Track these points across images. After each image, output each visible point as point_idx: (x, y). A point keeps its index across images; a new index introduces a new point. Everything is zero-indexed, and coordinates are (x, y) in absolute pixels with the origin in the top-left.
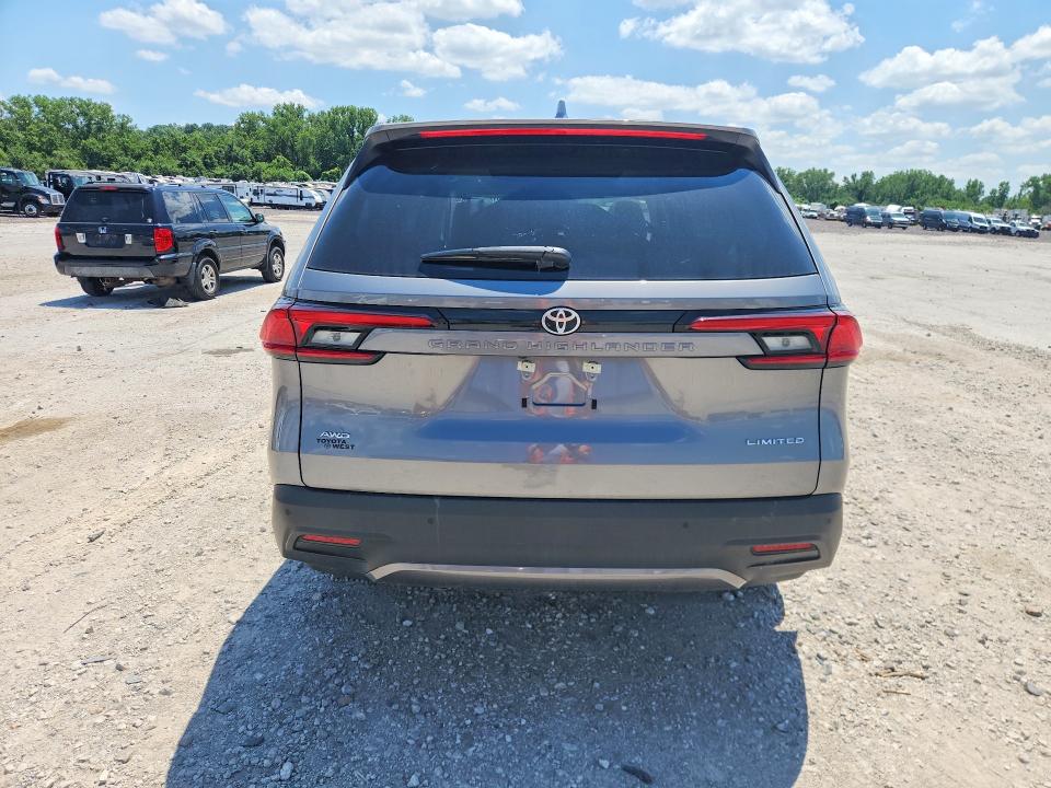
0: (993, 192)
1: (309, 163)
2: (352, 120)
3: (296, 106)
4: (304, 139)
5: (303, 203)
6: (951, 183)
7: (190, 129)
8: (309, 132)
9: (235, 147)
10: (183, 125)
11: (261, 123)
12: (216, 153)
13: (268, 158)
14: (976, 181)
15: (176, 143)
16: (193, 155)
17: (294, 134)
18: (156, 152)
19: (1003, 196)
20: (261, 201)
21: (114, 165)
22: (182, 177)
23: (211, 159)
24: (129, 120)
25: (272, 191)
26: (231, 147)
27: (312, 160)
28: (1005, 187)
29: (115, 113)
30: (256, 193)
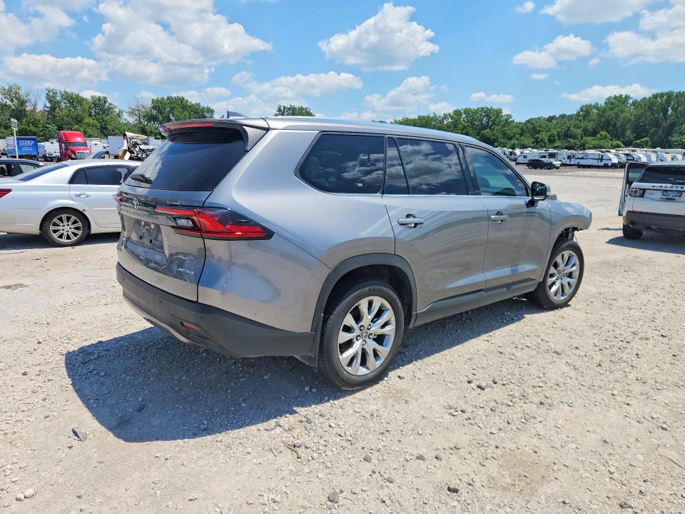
1: (625, 135)
2: (668, 102)
3: (624, 96)
4: (624, 119)
5: (602, 164)
7: (551, 119)
8: (629, 113)
9: (571, 128)
10: (547, 117)
11: (595, 111)
12: (558, 133)
13: (594, 133)
15: (534, 129)
16: (544, 136)
17: (617, 116)
18: (521, 135)
20: (572, 163)
21: (496, 144)
22: (530, 149)
23: (554, 137)
24: (511, 117)
25: (580, 156)
26: (569, 128)
27: (628, 132)
29: (503, 114)
30: (569, 157)
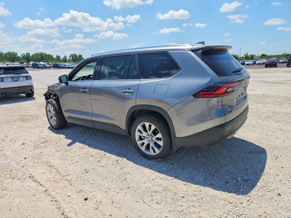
0: (63, 58)
6: (52, 56)
14: (58, 55)
19: (66, 59)
28: (66, 57)
